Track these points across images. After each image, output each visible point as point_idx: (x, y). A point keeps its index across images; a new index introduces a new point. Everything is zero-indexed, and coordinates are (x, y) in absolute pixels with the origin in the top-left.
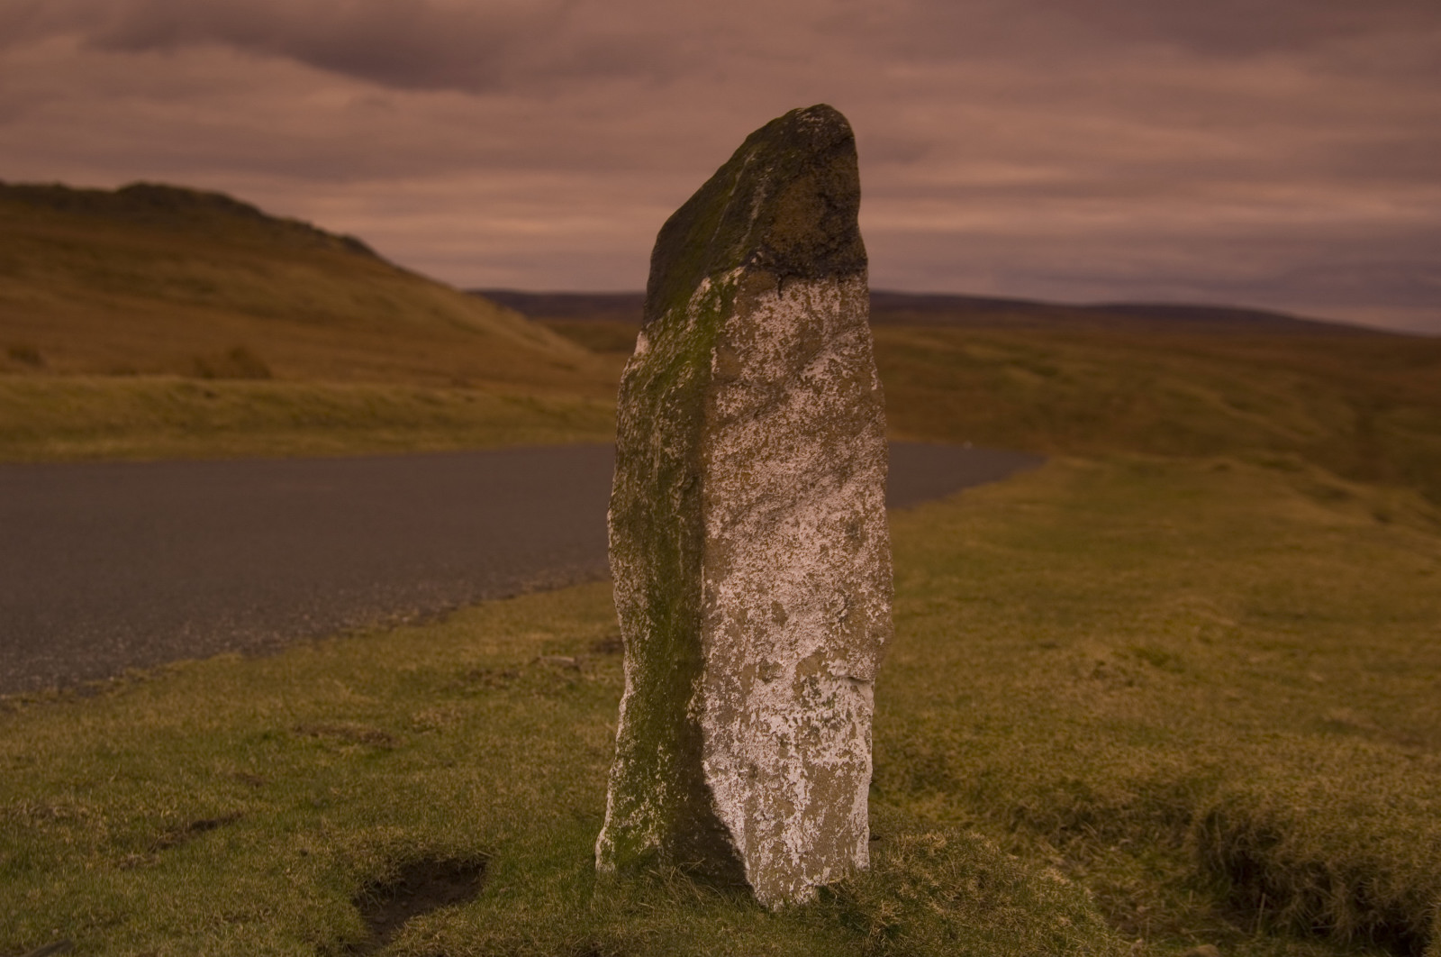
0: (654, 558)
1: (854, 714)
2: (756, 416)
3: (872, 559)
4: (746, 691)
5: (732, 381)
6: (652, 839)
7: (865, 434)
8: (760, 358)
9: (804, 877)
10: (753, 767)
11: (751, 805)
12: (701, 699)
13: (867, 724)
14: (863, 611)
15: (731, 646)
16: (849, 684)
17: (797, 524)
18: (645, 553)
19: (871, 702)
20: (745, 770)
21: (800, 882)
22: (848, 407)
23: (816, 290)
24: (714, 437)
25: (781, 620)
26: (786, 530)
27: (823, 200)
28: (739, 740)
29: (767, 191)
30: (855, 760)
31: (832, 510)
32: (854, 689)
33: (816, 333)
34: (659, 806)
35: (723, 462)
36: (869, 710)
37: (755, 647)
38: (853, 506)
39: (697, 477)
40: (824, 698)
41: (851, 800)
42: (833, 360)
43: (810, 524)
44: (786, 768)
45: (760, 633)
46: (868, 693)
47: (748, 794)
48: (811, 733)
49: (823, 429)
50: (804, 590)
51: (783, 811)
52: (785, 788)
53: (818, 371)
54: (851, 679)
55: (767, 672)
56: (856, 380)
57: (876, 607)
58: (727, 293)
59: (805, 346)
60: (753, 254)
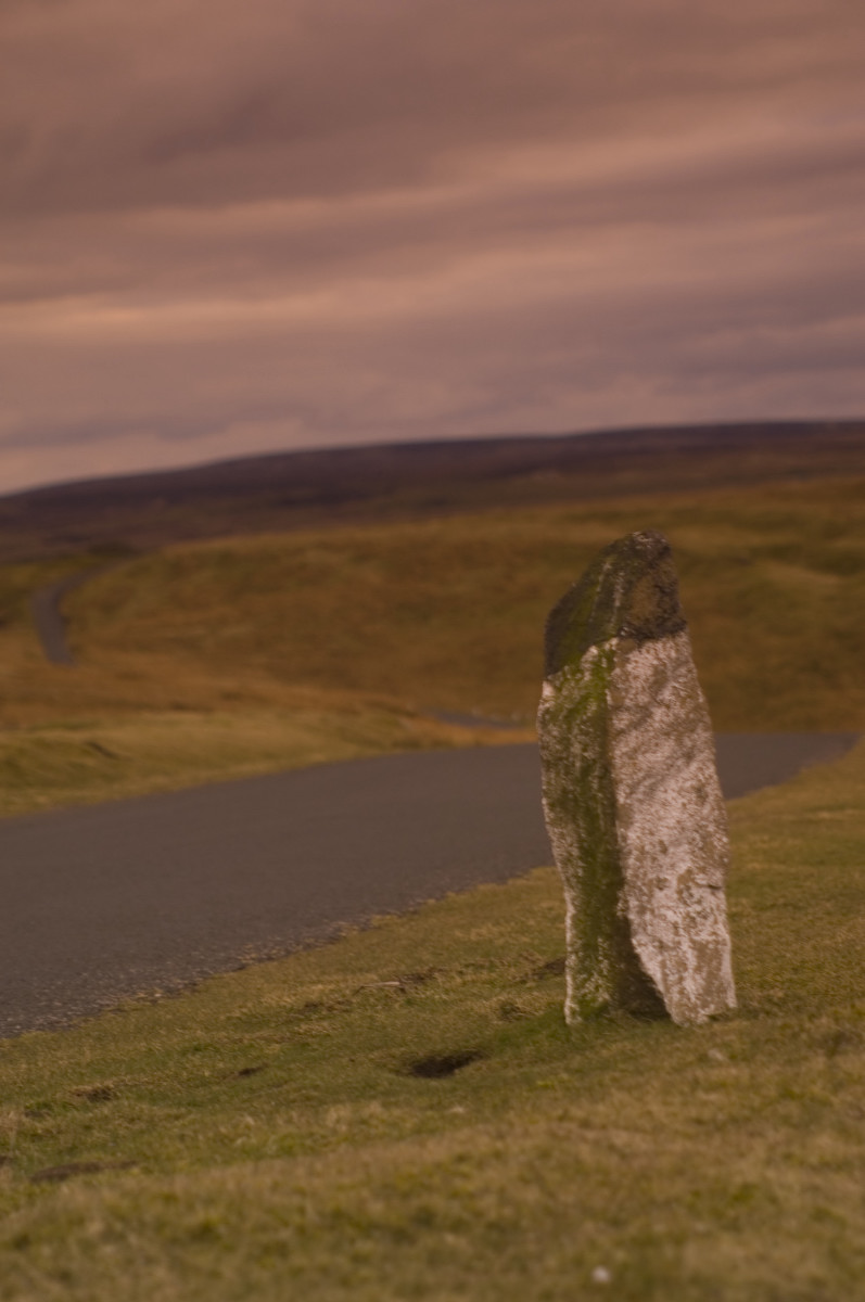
0: (581, 823)
1: (714, 908)
2: (635, 728)
3: (713, 809)
4: (651, 896)
5: (620, 707)
6: (603, 996)
7: (699, 731)
8: (634, 692)
9: (700, 1010)
10: (661, 942)
11: (663, 965)
12: (626, 902)
13: (724, 915)
14: (712, 843)
15: (639, 868)
16: (709, 890)
17: (666, 791)
18: (574, 820)
19: (724, 901)
20: (656, 944)
21: (698, 1013)
22: (687, 714)
23: (659, 646)
24: (614, 743)
25: (664, 851)
26: (660, 795)
27: (657, 589)
28: (651, 925)
29: (624, 588)
30: (720, 939)
31: (686, 780)
32: (713, 894)
33: (663, 672)
34: (605, 976)
35: (621, 757)
36: (723, 907)
37: (652, 868)
38: (696, 776)
39: (607, 767)
40: (695, 900)
41: (720, 964)
42: (674, 687)
43: (674, 791)
44: (679, 943)
45: (654, 859)
46: (721, 895)
47: (660, 958)
48: (691, 922)
49: (675, 730)
50: (676, 832)
51: (681, 969)
52: (681, 954)
53: (667, 695)
54: (711, 887)
55: (661, 884)
56: (690, 697)
57: (720, 840)
58: (610, 655)
59: (659, 680)
60: (621, 629)
